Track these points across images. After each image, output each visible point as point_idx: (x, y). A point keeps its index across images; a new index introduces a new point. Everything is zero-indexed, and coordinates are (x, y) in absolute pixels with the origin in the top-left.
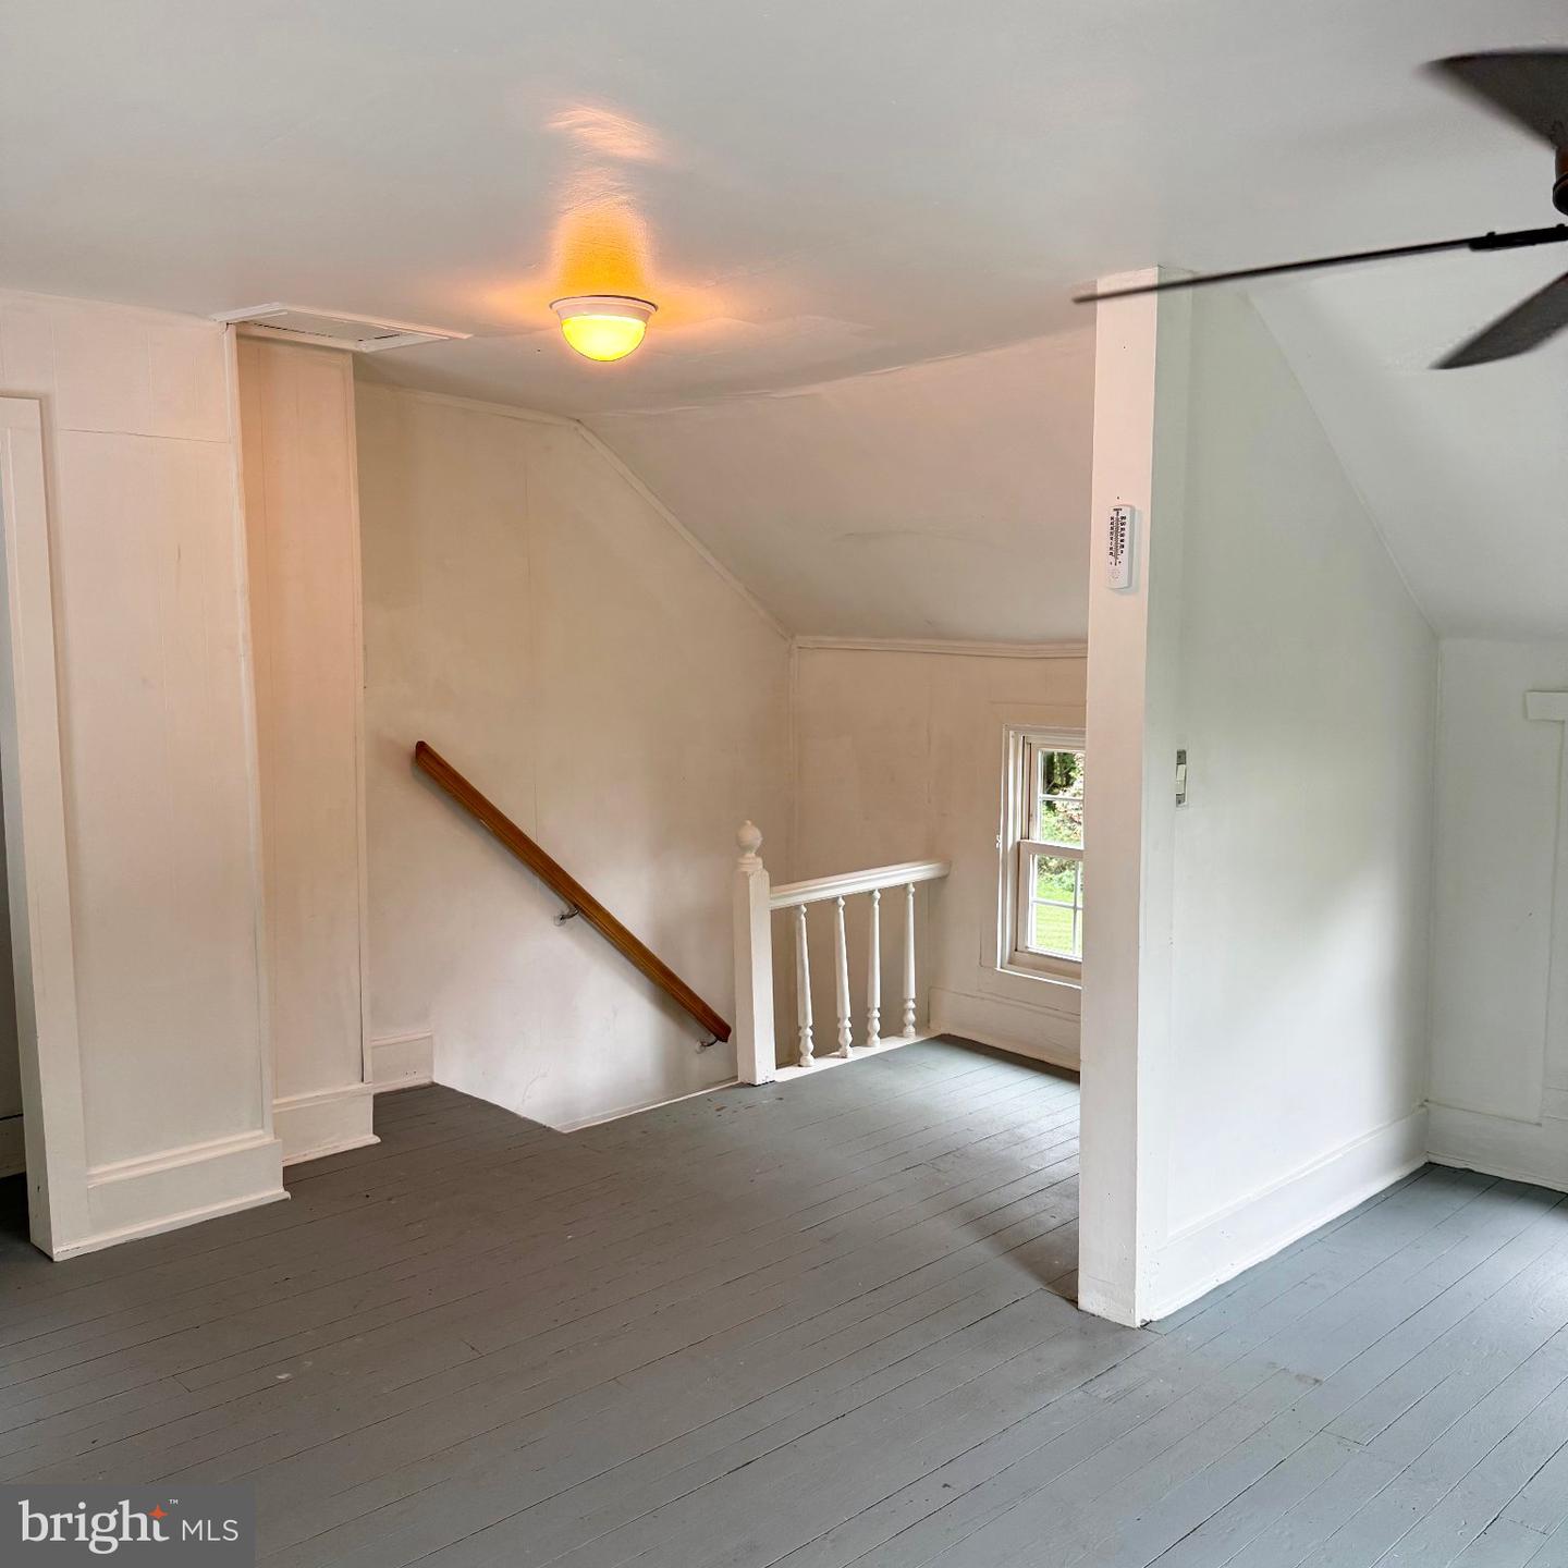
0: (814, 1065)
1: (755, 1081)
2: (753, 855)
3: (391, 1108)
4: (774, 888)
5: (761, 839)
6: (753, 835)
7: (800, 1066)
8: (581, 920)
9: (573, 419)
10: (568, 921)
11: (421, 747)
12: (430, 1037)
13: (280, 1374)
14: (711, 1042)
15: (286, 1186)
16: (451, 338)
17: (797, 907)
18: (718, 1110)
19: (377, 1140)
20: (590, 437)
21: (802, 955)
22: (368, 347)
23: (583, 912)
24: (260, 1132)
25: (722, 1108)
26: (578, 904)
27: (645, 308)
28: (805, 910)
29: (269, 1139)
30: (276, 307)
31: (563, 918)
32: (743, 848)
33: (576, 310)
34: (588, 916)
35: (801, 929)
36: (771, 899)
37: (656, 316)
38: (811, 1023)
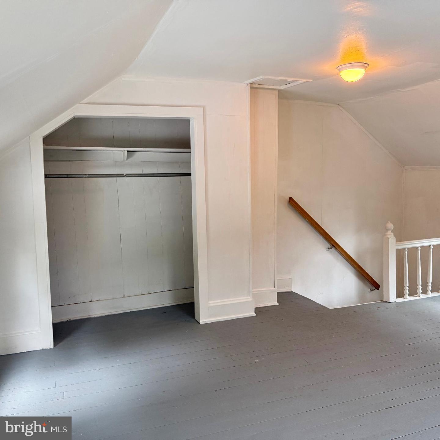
0: (408, 298)
1: (389, 300)
2: (391, 232)
3: (281, 296)
4: (397, 243)
5: (393, 227)
6: (390, 226)
7: (404, 298)
8: (334, 250)
9: (336, 104)
10: (330, 250)
11: (291, 198)
12: (291, 279)
13: (256, 360)
14: (373, 289)
15: (255, 313)
16: (307, 82)
17: (405, 249)
18: (377, 308)
19: (278, 304)
20: (341, 109)
21: (406, 264)
22: (283, 87)
23: (335, 247)
24: (249, 297)
25: (378, 308)
26: (333, 245)
27: (365, 65)
28: (407, 250)
29: (251, 299)
30: (261, 77)
31: (329, 249)
32: (387, 230)
33: (344, 68)
34: (336, 249)
35: (405, 256)
36: (396, 246)
37: (369, 68)
38: (408, 285)
